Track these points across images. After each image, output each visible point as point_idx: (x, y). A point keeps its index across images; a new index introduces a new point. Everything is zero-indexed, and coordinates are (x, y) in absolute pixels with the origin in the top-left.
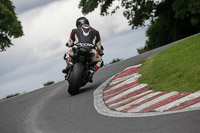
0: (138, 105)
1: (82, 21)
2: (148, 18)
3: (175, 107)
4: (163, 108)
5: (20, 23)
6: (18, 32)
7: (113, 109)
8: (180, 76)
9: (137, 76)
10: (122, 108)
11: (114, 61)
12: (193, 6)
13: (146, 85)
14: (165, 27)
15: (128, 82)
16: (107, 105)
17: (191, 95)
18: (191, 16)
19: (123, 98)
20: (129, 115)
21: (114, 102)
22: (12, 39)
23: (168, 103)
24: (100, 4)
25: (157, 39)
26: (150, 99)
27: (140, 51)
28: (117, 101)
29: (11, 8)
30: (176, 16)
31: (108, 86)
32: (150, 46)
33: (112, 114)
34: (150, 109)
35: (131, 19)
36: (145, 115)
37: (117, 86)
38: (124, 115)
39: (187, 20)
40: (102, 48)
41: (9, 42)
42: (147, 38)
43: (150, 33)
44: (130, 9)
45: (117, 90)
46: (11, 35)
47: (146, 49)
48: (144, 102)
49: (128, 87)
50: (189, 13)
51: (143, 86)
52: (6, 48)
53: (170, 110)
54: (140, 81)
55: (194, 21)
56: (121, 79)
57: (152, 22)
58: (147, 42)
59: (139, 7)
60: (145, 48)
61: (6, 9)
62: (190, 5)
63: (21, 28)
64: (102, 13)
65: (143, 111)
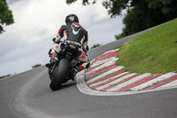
0: (115, 85)
2: (124, 8)
3: (148, 87)
4: (137, 87)
5: (11, 12)
6: (9, 20)
8: (153, 60)
9: (114, 59)
10: (101, 88)
11: (95, 47)
13: (122, 67)
14: (139, 16)
15: (107, 65)
16: (88, 85)
18: (163, 6)
19: (102, 79)
20: (108, 93)
23: (141, 83)
25: (133, 26)
26: (126, 80)
27: (117, 38)
30: (149, 6)
32: (127, 32)
33: (93, 93)
35: (109, 9)
36: (122, 94)
37: (97, 69)
39: (159, 9)
41: (1, 29)
42: (124, 26)
43: (126, 21)
45: (97, 71)
47: (122, 36)
48: (120, 82)
49: (106, 69)
50: (161, 3)
51: (120, 68)
53: (144, 89)
54: (117, 64)
55: (165, 11)
56: (101, 62)
57: (129, 12)
58: (124, 30)
63: (12, 16)
64: (84, 4)
65: (119, 91)
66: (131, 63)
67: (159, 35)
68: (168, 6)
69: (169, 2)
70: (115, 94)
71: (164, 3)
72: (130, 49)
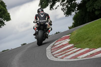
1: (40, 10)
2: (74, 11)
3: (88, 56)
4: (81, 56)
5: (9, 14)
6: (8, 19)
7: (56, 57)
8: (90, 41)
9: (68, 40)
11: (57, 33)
12: (96, 5)
13: (73, 45)
14: (82, 16)
15: (64, 43)
16: (53, 55)
17: (96, 50)
18: (95, 10)
19: (61, 52)
20: (64, 60)
21: (57, 54)
22: (5, 22)
23: (84, 54)
24: (50, 4)
25: (78, 21)
26: (75, 52)
27: (70, 28)
29: (5, 6)
30: (88, 10)
31: (54, 46)
32: (75, 25)
33: (56, 59)
34: (75, 57)
35: (65, 12)
37: (58, 46)
39: (93, 12)
40: (51, 21)
41: (4, 23)
43: (75, 19)
44: (65, 7)
46: (4, 20)
48: (72, 53)
49: (63, 46)
50: (94, 8)
51: (71, 45)
52: (2, 26)
53: (85, 57)
54: (70, 43)
55: (97, 13)
57: (76, 13)
58: (73, 23)
59: (69, 6)
60: (72, 26)
61: (2, 7)
62: (95, 5)
63: (9, 16)
64: (50, 9)
67: (93, 27)
71: (96, 8)
72: (77, 35)
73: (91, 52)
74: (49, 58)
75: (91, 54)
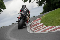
0: (40, 30)
2: (43, 4)
5: (5, 5)
6: (4, 8)
7: (33, 31)
8: (53, 21)
9: (40, 21)
10: (35, 31)
11: (33, 17)
13: (43, 24)
14: (48, 6)
15: (37, 23)
16: (31, 30)
17: (56, 27)
18: (56, 3)
19: (36, 28)
20: (38, 33)
23: (49, 29)
25: (46, 10)
26: (44, 28)
27: (41, 14)
28: (34, 29)
30: (52, 3)
31: (31, 24)
32: (44, 12)
34: (44, 31)
35: (38, 4)
36: (42, 33)
37: (34, 24)
38: (36, 33)
39: (55, 4)
41: (2, 11)
42: (43, 10)
43: (44, 8)
44: (38, 1)
45: (34, 25)
46: (2, 9)
47: (43, 13)
48: (42, 29)
49: (37, 24)
50: (56, 2)
51: (42, 24)
53: (50, 31)
54: (41, 23)
55: (57, 5)
56: (35, 22)
57: (45, 5)
59: (41, 0)
61: (1, 1)
63: (5, 6)
64: (29, 2)
65: (42, 32)
66: (45, 22)
67: (55, 13)
68: (58, 3)
69: (59, 2)
70: (40, 33)
71: (57, 2)
72: (45, 18)
73: (54, 28)
74: (29, 32)
75: (53, 29)
